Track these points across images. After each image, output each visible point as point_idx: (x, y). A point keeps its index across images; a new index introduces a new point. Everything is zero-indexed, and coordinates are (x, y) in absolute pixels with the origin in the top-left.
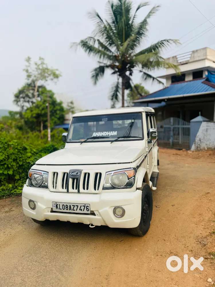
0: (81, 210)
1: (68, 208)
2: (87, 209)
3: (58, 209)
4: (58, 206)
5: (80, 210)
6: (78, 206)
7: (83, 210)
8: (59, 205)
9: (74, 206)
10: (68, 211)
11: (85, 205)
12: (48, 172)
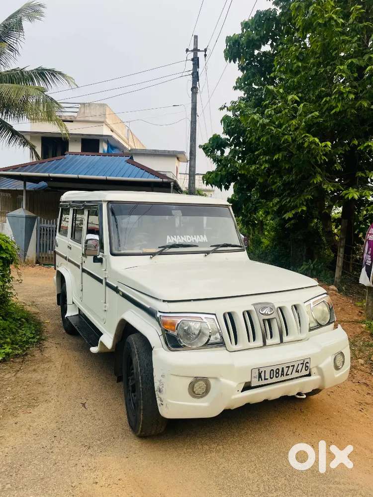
0: (298, 372)
1: (279, 373)
2: (306, 366)
3: (262, 380)
4: (263, 375)
5: (296, 372)
6: (294, 366)
7: (300, 371)
8: (265, 371)
9: (289, 367)
10: (280, 379)
11: (304, 361)
12: (215, 314)
